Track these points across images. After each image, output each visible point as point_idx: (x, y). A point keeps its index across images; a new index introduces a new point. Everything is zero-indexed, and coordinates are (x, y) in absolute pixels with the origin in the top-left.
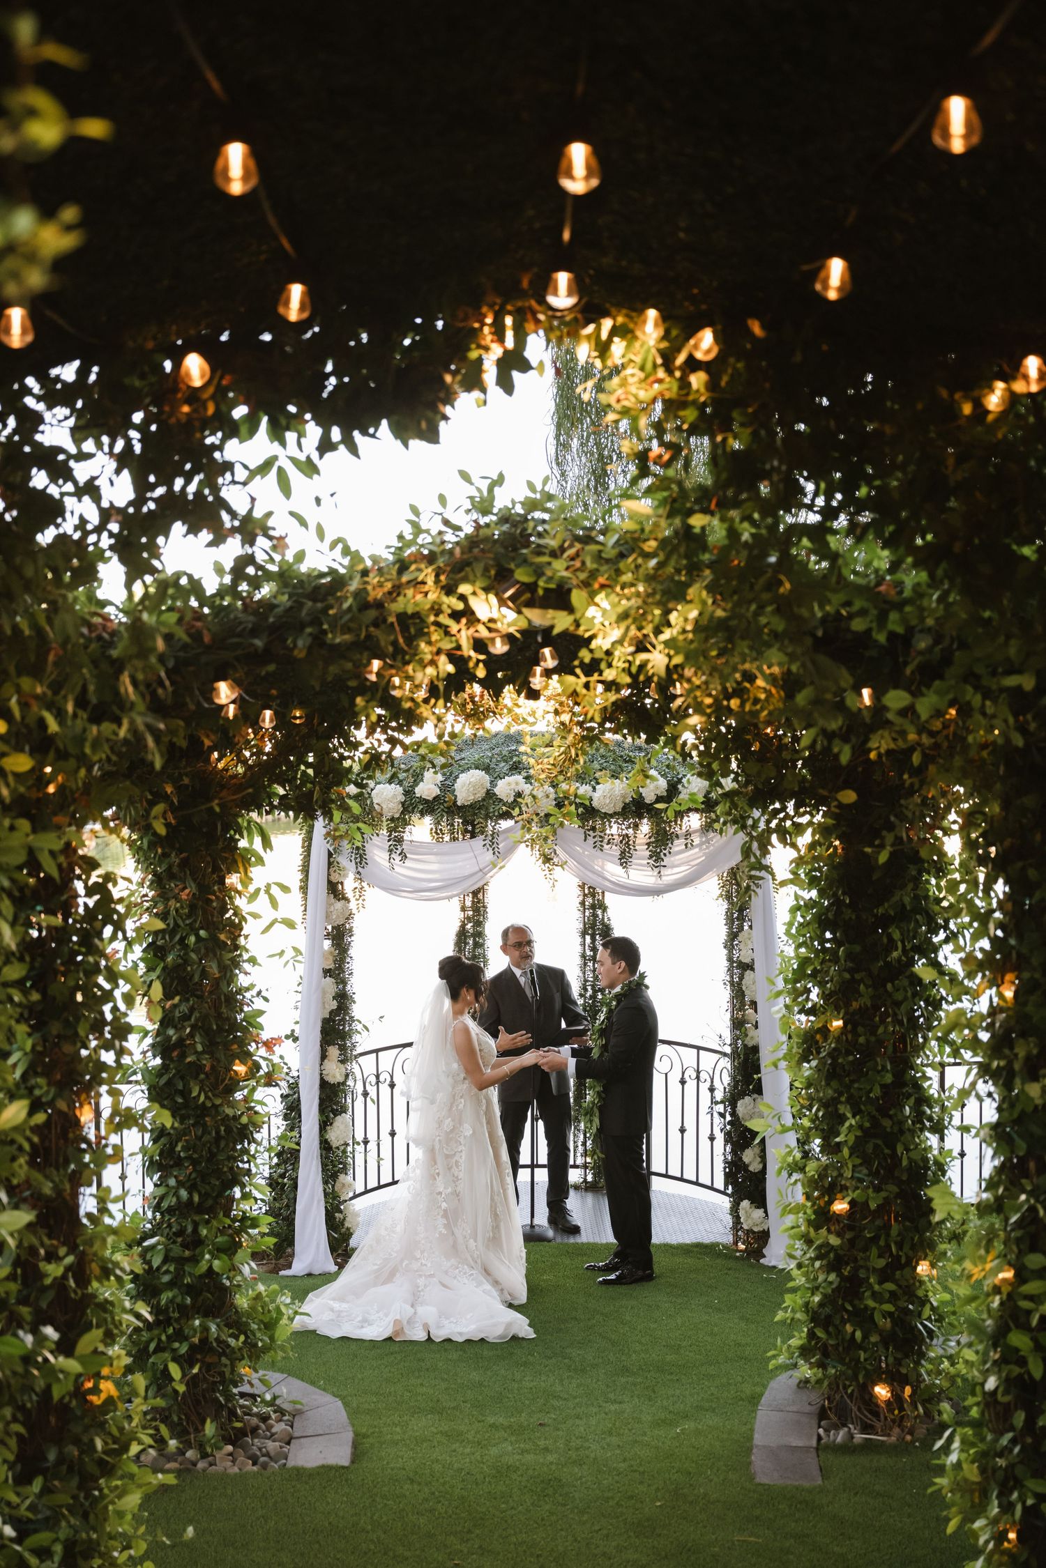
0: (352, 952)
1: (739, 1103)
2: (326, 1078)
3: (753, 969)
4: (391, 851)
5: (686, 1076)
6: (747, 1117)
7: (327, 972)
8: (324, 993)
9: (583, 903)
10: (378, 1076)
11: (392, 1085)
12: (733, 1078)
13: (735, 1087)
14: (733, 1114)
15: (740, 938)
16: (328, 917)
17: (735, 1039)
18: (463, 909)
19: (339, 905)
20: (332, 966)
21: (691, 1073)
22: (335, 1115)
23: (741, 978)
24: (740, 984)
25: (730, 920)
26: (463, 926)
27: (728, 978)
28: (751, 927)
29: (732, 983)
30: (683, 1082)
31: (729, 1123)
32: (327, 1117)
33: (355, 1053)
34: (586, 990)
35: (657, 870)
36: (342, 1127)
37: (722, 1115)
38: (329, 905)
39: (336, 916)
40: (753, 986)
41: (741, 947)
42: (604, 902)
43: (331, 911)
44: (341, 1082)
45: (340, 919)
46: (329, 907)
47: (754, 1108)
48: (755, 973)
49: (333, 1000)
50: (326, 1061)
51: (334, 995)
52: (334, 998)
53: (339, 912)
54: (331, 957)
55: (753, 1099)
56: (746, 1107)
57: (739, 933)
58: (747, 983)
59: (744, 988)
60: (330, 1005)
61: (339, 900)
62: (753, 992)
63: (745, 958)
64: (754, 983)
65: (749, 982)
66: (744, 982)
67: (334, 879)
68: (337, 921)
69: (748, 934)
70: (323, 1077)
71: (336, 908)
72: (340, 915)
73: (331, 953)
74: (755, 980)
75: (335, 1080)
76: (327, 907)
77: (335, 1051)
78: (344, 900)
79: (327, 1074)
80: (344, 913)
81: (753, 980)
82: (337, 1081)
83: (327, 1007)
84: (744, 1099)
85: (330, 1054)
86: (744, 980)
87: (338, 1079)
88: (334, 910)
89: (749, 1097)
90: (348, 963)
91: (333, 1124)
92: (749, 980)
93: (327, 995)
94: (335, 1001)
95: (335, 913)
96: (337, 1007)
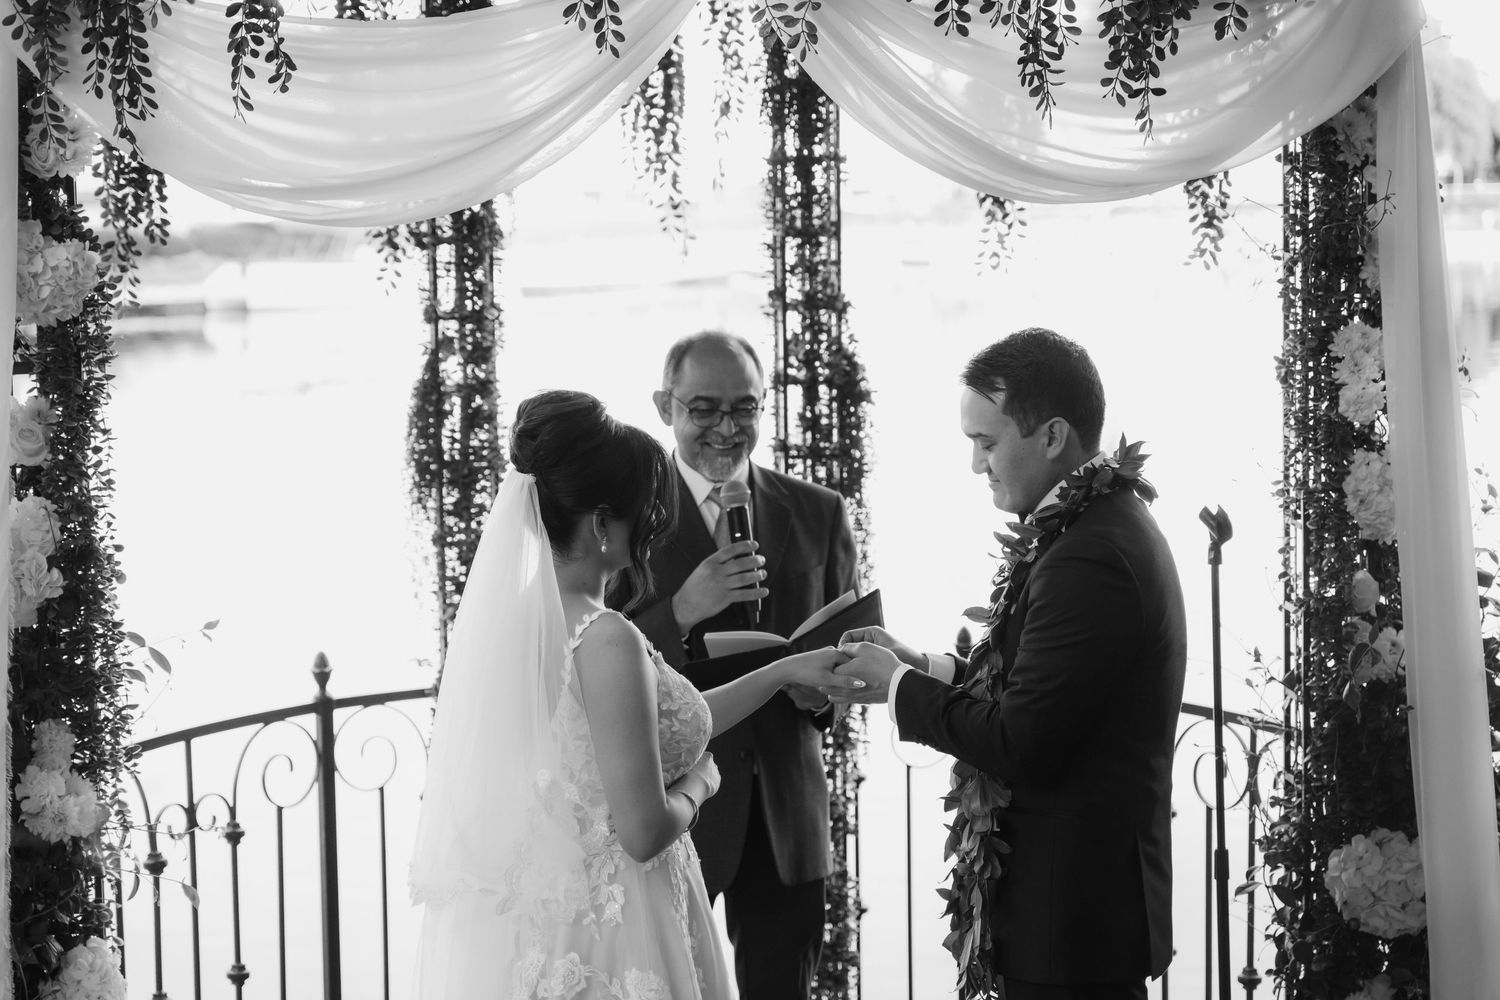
0: (106, 413)
1: (1336, 857)
2: (34, 827)
4: (238, 47)
6: (1361, 900)
7: (28, 480)
8: (18, 546)
9: (779, 293)
10: (191, 811)
11: (234, 836)
15: (1336, 349)
16: (25, 287)
18: (433, 316)
19: (62, 253)
20: (42, 459)
22: (68, 944)
23: (1337, 474)
26: (433, 367)
28: (1373, 318)
32: (42, 954)
33: (126, 741)
35: (1135, 104)
36: (86, 984)
38: (27, 253)
39: (52, 291)
40: (1380, 498)
41: (1344, 376)
42: (839, 289)
43: (35, 276)
44: (84, 836)
45: (70, 301)
46: (28, 263)
47: (1381, 872)
48: (1382, 455)
49: (49, 570)
50: (31, 769)
51: (51, 551)
52: (52, 562)
53: (61, 276)
54: (38, 429)
55: (1379, 844)
56: (1352, 871)
57: (1334, 333)
58: (1358, 491)
59: (1351, 505)
60: (38, 585)
61: (60, 239)
62: (1379, 514)
63: (1356, 411)
64: (1380, 491)
65: (1364, 488)
66: (1349, 485)
67: (43, 167)
68: (55, 307)
69: (1359, 335)
70: (23, 821)
71: (53, 263)
72: (67, 286)
73: (39, 415)
74: (1384, 477)
75: (60, 830)
76: (19, 263)
77: (59, 738)
78: (76, 241)
79: (35, 812)
80: (80, 280)
81: (1380, 479)
82: (72, 833)
83: (30, 591)
84: (1350, 843)
85: (34, 746)
86: (1349, 479)
87: (73, 827)
88: (44, 273)
89: (1366, 837)
90: (97, 450)
91: (55, 974)
92: (1365, 479)
93: (30, 553)
94: (56, 572)
95: (50, 282)
96: (61, 592)
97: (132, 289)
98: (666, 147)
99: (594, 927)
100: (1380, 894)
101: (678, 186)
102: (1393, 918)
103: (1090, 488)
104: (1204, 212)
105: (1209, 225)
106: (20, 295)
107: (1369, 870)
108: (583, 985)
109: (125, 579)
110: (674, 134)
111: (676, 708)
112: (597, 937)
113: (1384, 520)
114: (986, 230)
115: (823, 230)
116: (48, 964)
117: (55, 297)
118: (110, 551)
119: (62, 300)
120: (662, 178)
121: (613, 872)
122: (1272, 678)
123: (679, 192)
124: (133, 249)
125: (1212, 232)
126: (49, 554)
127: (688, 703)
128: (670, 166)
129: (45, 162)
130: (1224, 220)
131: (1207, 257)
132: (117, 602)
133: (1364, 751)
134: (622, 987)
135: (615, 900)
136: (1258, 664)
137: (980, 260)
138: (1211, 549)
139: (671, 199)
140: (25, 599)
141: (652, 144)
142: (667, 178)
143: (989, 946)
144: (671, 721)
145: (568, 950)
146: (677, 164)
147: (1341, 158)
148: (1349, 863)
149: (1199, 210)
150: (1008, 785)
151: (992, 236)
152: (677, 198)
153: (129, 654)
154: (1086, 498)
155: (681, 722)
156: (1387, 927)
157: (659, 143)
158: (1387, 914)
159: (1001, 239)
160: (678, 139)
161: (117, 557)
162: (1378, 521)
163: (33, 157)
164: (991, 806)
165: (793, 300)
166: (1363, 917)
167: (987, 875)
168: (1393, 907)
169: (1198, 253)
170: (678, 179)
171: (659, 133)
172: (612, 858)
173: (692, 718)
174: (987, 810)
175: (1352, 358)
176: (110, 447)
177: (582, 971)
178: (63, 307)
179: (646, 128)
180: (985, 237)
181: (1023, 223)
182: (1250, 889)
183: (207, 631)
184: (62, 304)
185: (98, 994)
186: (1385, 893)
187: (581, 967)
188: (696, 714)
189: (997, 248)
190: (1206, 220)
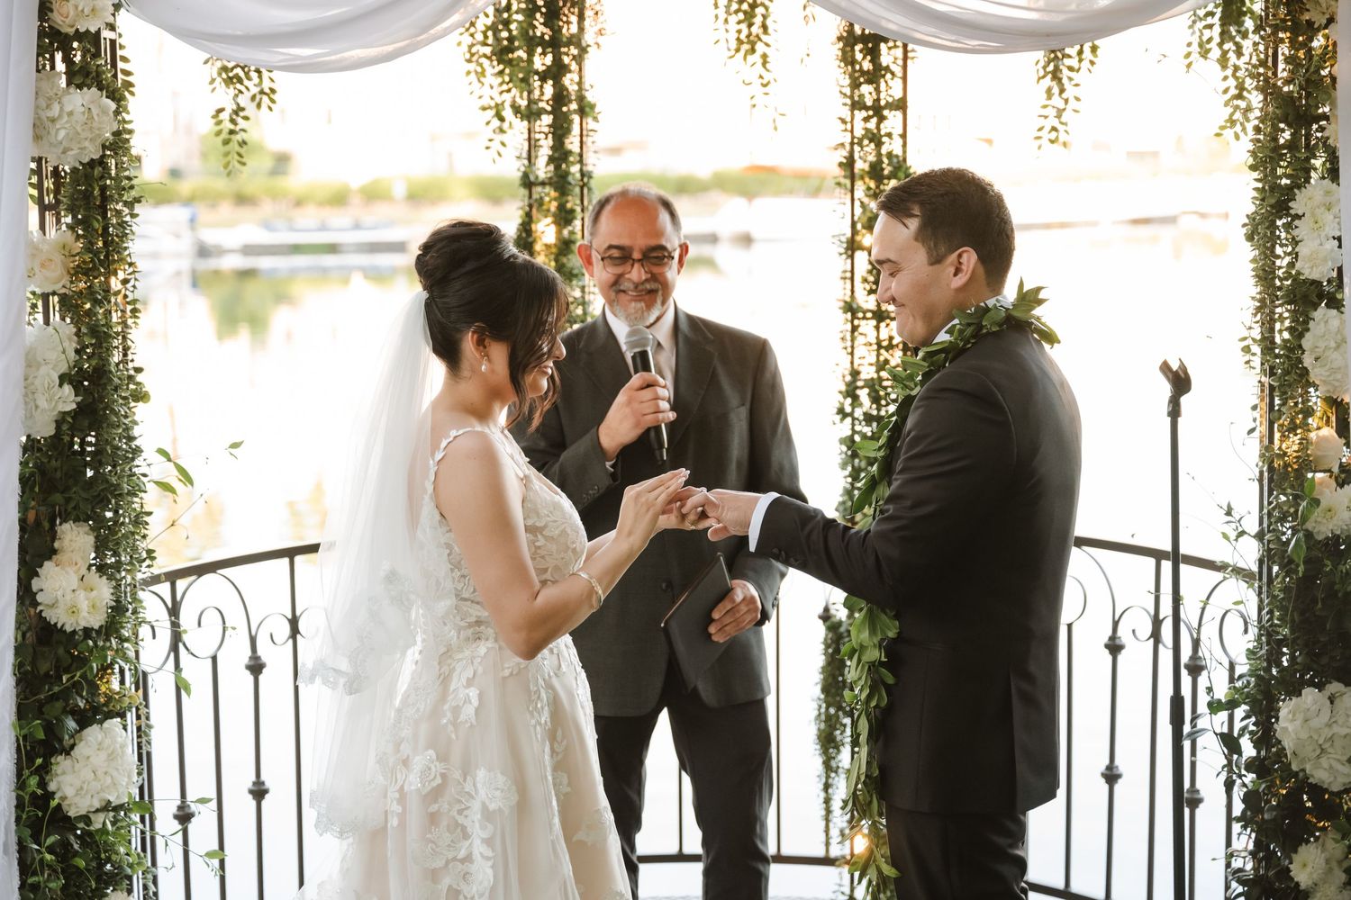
0: (133, 248)
1: (1286, 709)
3: (1335, 304)
5: (1124, 634)
6: (1309, 751)
7: (47, 301)
8: (31, 362)
9: (848, 164)
12: (1267, 632)
13: (1273, 658)
14: (1265, 738)
15: (1297, 207)
16: (40, 130)
17: (1272, 518)
18: (528, 182)
19: (80, 100)
20: (64, 286)
21: (1136, 625)
22: (84, 724)
23: (1298, 332)
24: (1294, 348)
25: (1266, 158)
27: (1256, 333)
28: (1333, 173)
29: (1267, 344)
30: (1114, 647)
31: (1251, 765)
32: (53, 730)
34: (855, 398)
36: (99, 759)
37: (1230, 742)
38: (42, 99)
39: (68, 134)
40: (1335, 355)
41: (1303, 233)
42: (905, 160)
43: (53, 120)
44: (96, 627)
45: (87, 144)
46: (47, 108)
47: (1329, 725)
48: (1342, 313)
49: (61, 385)
50: (47, 564)
51: (64, 368)
52: (63, 379)
53: (77, 122)
54: (58, 258)
55: (1332, 699)
56: (1298, 723)
57: (1296, 190)
58: (1317, 347)
59: (1308, 361)
60: (49, 400)
61: (80, 87)
62: (1334, 371)
63: (1312, 268)
64: (1338, 347)
65: (1322, 344)
66: (1307, 342)
67: (64, 22)
68: (72, 150)
69: (1321, 192)
70: (41, 611)
71: (68, 108)
72: (83, 130)
73: (64, 247)
74: (1342, 335)
75: (73, 620)
76: (37, 107)
77: (78, 538)
78: (94, 89)
79: (50, 603)
80: (95, 125)
81: (1339, 336)
82: (83, 624)
83: (43, 403)
84: (1300, 695)
85: (56, 545)
86: (1308, 335)
87: (84, 618)
88: (60, 116)
89: (1320, 691)
90: (125, 282)
91: (68, 751)
92: (1324, 336)
93: (43, 370)
94: (67, 389)
95: (67, 126)
96: (74, 406)
97: (242, 151)
98: (755, 30)
99: (450, 728)
100: (1326, 746)
101: (767, 65)
102: (1337, 771)
103: (980, 327)
105: (1240, 97)
106: (37, 138)
107: (1316, 723)
108: (439, 780)
109: (149, 400)
110: (765, 17)
111: (542, 524)
112: (453, 736)
113: (1339, 376)
114: (1045, 107)
115: (890, 106)
116: (61, 740)
117: (71, 140)
118: (132, 372)
119: (79, 143)
120: (751, 58)
121: (471, 676)
122: (1242, 533)
123: (768, 70)
124: (241, 114)
125: (1243, 104)
126: (61, 372)
127: (555, 521)
128: (760, 47)
129: (67, 17)
131: (1238, 128)
132: (136, 418)
133: (1320, 605)
134: (474, 785)
135: (470, 702)
136: (1229, 518)
137: (1040, 134)
138: (1170, 402)
139: (761, 77)
140: (39, 410)
141: (744, 27)
142: (756, 58)
143: (876, 773)
144: (536, 536)
145: (427, 748)
146: (767, 45)
147: (1306, 16)
148: (1297, 715)
149: (1232, 83)
150: (897, 617)
151: (1052, 112)
152: (767, 77)
153: (149, 466)
154: (977, 335)
155: (546, 538)
156: (1332, 779)
157: (750, 25)
158: (1331, 767)
159: (1060, 113)
160: (769, 22)
161: (139, 378)
162: (1331, 378)
163: (55, 13)
164: (880, 637)
165: (860, 170)
166: (1308, 767)
167: (873, 704)
168: (1339, 760)
169: (1228, 125)
170: (768, 60)
171: (749, 17)
172: (472, 663)
173: (560, 535)
174: (876, 640)
175: (1313, 215)
176: (136, 279)
177: (437, 768)
178: (79, 149)
179: (736, 12)
180: (1045, 112)
181: (1078, 99)
182: (1193, 737)
183: (232, 451)
184: (78, 146)
185: (104, 770)
186: (1332, 745)
187: (438, 763)
188: (564, 533)
189: (1056, 123)
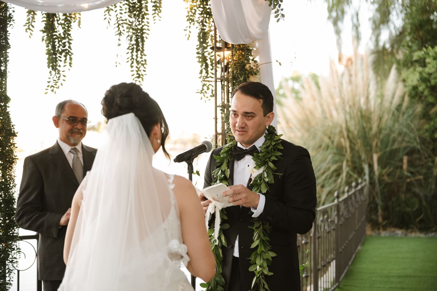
104: (137, 73)
105: (139, 77)
114: (50, 78)
130: (144, 75)
137: (47, 88)
151: (51, 80)
181: (64, 76)
190: (138, 75)
